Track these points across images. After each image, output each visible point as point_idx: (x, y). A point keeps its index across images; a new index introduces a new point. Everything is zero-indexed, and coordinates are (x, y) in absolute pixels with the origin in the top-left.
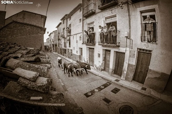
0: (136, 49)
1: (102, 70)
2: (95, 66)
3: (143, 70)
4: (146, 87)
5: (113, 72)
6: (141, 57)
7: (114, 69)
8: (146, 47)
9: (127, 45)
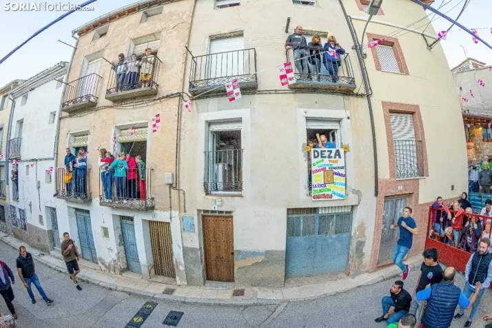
0: (196, 212)
1: (122, 271)
2: (99, 262)
3: (223, 255)
4: (243, 288)
5: (153, 271)
6: (211, 229)
7: (152, 263)
8: (218, 206)
9: (172, 205)
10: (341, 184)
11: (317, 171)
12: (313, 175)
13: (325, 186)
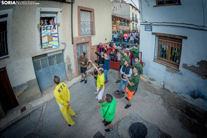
10: (56, 41)
11: (44, 36)
12: (42, 38)
13: (49, 43)
